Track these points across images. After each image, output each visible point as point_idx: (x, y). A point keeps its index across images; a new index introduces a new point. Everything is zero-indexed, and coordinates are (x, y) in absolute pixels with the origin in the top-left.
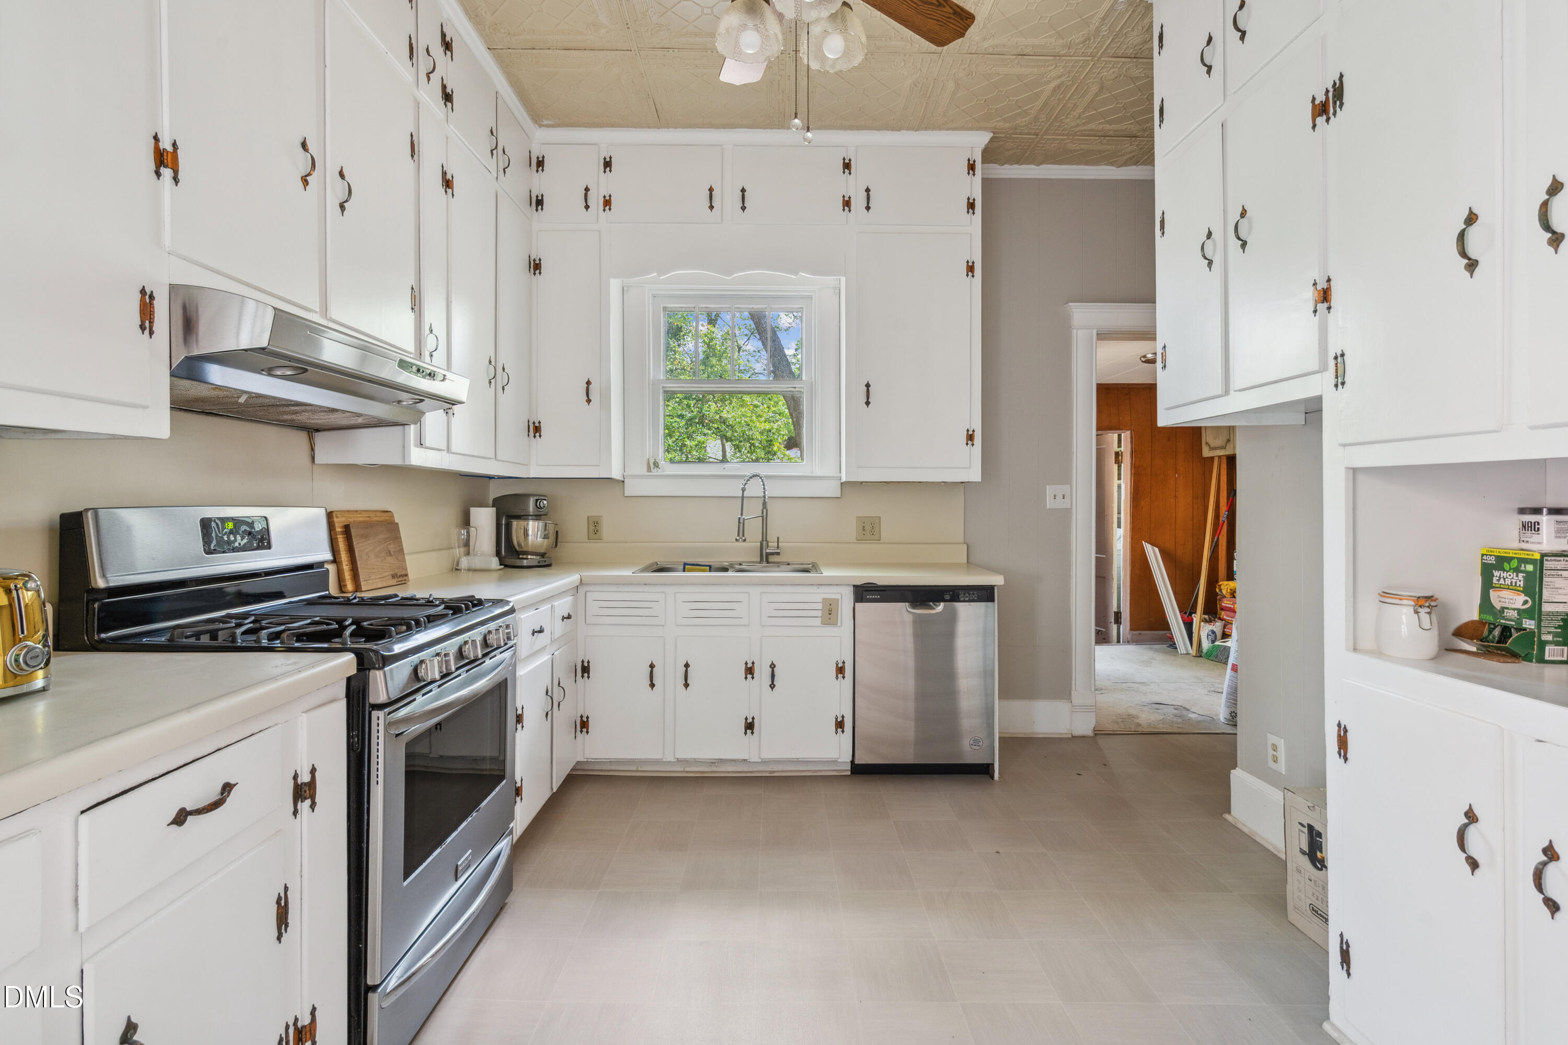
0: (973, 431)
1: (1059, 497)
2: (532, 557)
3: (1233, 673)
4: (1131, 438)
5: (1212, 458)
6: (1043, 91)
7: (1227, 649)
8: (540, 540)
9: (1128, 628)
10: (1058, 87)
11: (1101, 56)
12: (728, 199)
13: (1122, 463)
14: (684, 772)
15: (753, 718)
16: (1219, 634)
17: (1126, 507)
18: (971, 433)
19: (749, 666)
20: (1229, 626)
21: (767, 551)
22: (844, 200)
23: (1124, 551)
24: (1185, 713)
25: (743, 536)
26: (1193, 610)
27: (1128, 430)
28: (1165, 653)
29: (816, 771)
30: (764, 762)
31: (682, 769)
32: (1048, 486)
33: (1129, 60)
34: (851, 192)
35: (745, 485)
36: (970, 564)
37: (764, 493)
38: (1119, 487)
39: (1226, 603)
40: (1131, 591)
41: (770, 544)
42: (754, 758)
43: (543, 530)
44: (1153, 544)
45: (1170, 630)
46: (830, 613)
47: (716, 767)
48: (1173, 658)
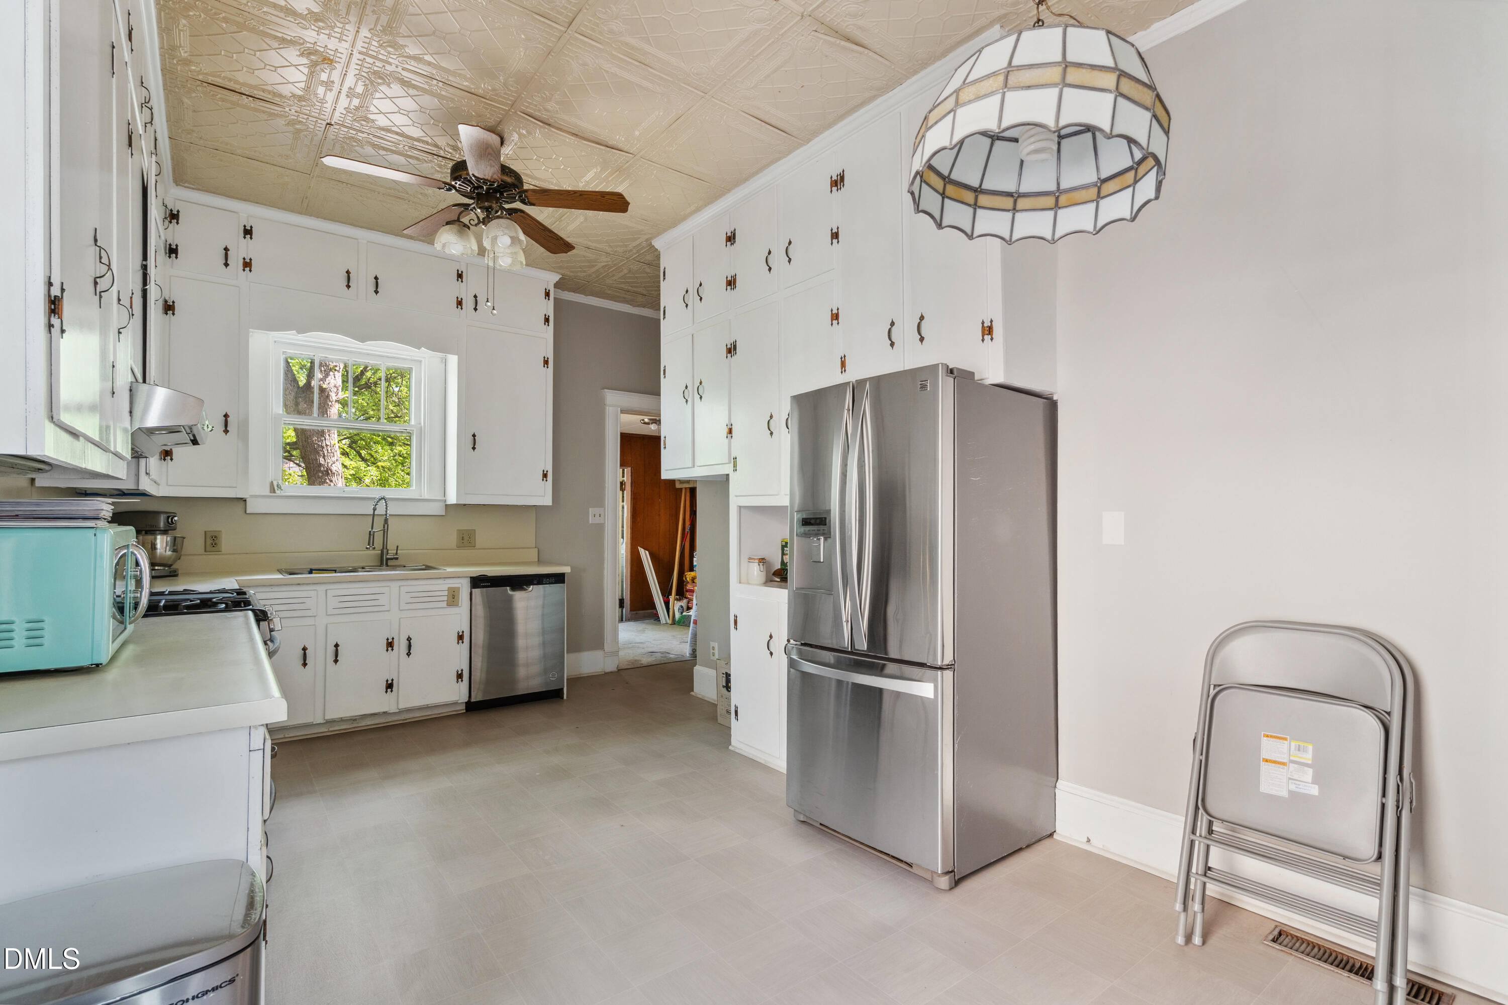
0: (547, 471)
1: (597, 516)
2: (159, 568)
3: (695, 626)
4: (632, 473)
5: (681, 489)
6: (596, 265)
7: (690, 616)
8: (169, 553)
9: (629, 610)
10: (606, 266)
11: (632, 259)
12: (363, 283)
13: (625, 490)
14: (329, 732)
15: (392, 680)
16: (685, 608)
17: (627, 520)
18: (545, 472)
19: (389, 641)
20: (691, 602)
21: (388, 557)
22: (457, 300)
23: (626, 555)
24: (667, 655)
25: (373, 545)
26: (670, 594)
27: (629, 467)
28: (653, 624)
29: (439, 714)
30: (401, 712)
31: (327, 730)
32: (590, 509)
33: (645, 265)
34: (462, 295)
35: (375, 506)
36: (540, 562)
37: (386, 511)
38: (623, 507)
39: (689, 587)
40: (631, 582)
41: (389, 552)
42: (393, 709)
43: (172, 545)
44: (645, 549)
45: (656, 609)
46: (453, 598)
47: (358, 723)
48: (658, 627)
